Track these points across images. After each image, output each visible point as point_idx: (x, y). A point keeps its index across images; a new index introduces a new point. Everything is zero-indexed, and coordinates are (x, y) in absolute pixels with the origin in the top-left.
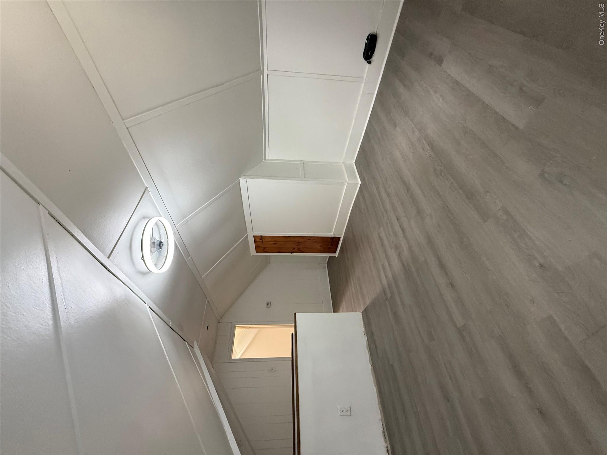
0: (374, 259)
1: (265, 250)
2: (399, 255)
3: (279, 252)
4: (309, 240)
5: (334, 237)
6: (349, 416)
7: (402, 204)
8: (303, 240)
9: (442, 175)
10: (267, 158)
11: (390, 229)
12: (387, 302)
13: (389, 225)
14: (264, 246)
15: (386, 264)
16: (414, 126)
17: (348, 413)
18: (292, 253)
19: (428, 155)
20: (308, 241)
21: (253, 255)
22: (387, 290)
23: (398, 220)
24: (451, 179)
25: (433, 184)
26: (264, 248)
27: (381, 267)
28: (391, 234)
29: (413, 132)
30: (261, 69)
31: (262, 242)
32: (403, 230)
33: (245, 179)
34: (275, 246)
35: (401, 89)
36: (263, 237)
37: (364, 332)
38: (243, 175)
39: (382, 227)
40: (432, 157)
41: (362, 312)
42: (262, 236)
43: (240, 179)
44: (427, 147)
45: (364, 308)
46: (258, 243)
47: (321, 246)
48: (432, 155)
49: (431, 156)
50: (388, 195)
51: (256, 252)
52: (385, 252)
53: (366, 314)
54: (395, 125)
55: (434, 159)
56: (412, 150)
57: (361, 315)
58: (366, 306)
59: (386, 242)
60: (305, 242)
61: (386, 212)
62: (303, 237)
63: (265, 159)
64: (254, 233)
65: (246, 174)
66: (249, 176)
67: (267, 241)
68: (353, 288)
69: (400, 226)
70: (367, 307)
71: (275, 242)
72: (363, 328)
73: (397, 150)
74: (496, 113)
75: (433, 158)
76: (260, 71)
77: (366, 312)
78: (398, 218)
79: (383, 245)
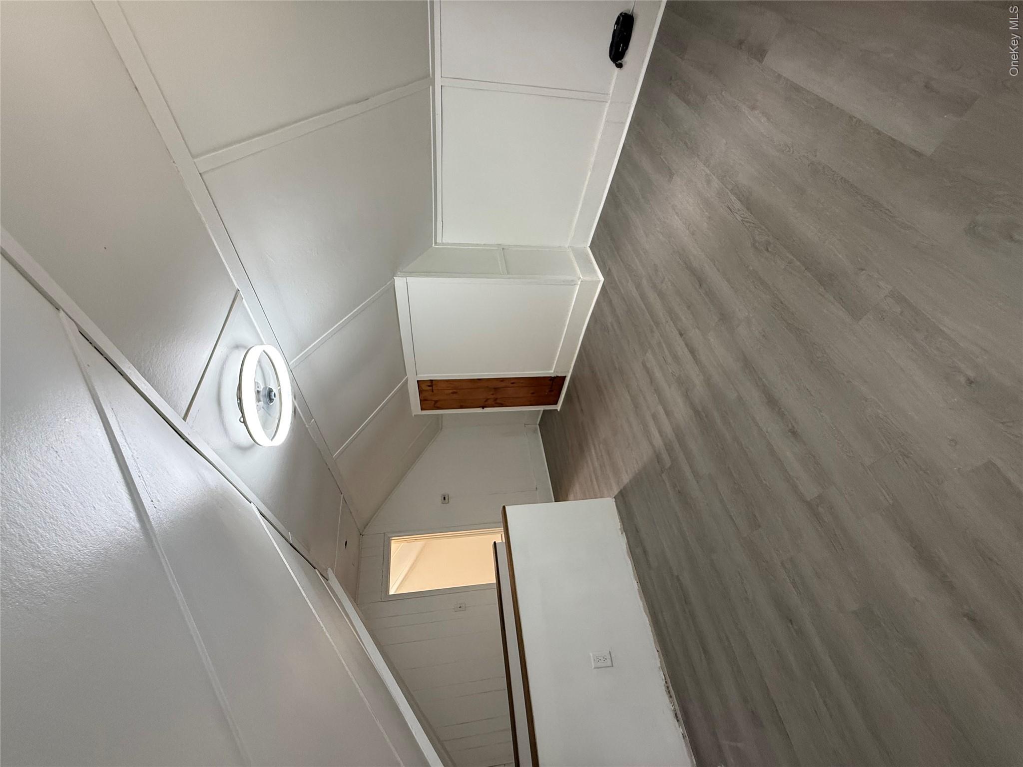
0: (636, 406)
1: (438, 405)
2: (687, 395)
3: (461, 407)
4: (512, 383)
5: (555, 376)
6: (610, 667)
7: (689, 307)
8: (503, 384)
9: (770, 250)
10: (439, 241)
11: (667, 353)
12: (663, 475)
13: (664, 346)
14: (436, 398)
15: (662, 411)
16: (708, 172)
17: (607, 662)
18: (483, 407)
19: (739, 219)
20: (512, 385)
21: (415, 415)
22: (665, 456)
23: (681, 335)
24: (788, 255)
25: (751, 268)
26: (436, 402)
27: (649, 418)
28: (670, 360)
29: (709, 182)
30: (431, 75)
31: (433, 391)
32: (692, 352)
33: (405, 278)
34: (455, 396)
35: (681, 110)
36: (434, 382)
37: (620, 529)
38: (401, 272)
39: (649, 351)
40: (747, 222)
41: (615, 497)
42: (431, 381)
43: (395, 278)
44: (738, 205)
45: (619, 490)
46: (425, 394)
47: (533, 393)
48: (748, 217)
49: (745, 220)
50: (661, 295)
51: (422, 409)
52: (658, 391)
53: (623, 501)
54: (671, 175)
55: (752, 225)
56: (707, 213)
57: (614, 503)
58: (622, 487)
59: (658, 374)
60: (506, 387)
61: (657, 324)
62: (502, 380)
63: (436, 243)
64: (418, 376)
65: (404, 270)
66: (412, 273)
67: (439, 389)
68: (595, 459)
69: (687, 345)
70: (625, 488)
71: (455, 391)
72: (619, 524)
73: (676, 217)
74: (879, 133)
75: (750, 223)
76: (428, 78)
77: (623, 496)
78: (683, 332)
79: (652, 380)
